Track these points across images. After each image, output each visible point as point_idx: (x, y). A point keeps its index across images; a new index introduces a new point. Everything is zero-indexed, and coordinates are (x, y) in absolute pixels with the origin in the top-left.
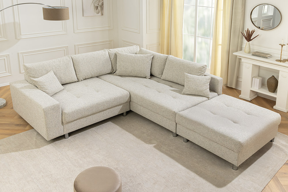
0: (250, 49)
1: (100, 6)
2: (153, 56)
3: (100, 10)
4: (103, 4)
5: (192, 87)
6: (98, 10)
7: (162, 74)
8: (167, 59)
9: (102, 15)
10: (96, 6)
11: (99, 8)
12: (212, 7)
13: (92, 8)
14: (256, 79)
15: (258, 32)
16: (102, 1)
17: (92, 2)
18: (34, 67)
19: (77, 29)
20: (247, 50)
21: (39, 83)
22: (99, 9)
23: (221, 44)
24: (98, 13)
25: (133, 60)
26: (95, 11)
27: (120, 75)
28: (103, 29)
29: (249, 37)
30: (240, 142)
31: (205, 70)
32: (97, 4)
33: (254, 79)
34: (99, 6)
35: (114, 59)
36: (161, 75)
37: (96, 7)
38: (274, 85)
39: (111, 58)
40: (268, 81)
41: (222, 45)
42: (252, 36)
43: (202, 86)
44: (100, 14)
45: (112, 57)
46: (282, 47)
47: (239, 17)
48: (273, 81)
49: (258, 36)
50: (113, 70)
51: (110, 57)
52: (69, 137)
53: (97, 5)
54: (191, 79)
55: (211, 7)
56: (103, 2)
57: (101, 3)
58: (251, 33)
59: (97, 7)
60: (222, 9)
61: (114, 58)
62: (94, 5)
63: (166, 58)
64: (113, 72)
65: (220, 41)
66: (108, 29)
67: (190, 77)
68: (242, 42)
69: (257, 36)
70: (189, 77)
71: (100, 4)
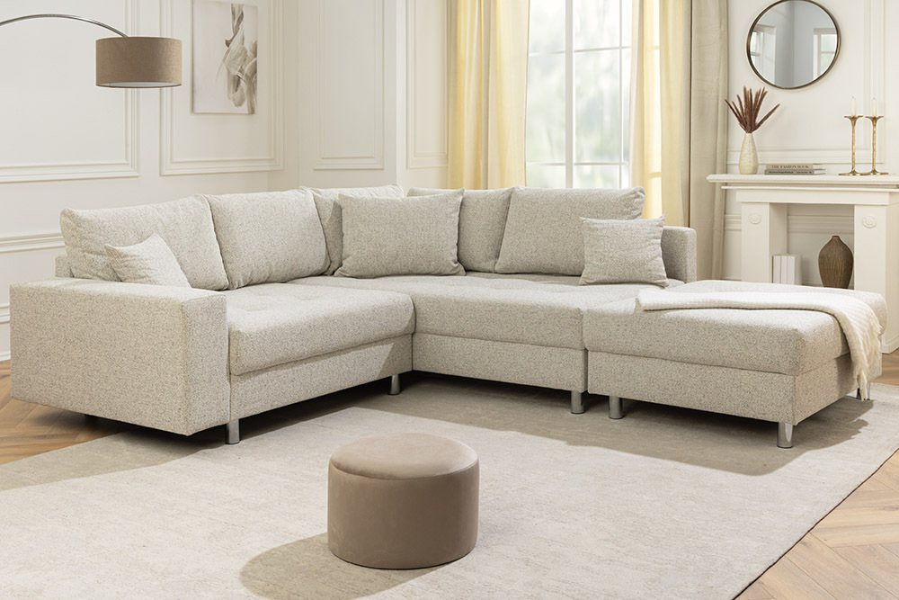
0: (755, 157)
1: (246, 76)
2: (460, 199)
3: (245, 91)
4: (256, 72)
5: (611, 255)
6: (239, 91)
7: (497, 257)
8: (510, 198)
9: (252, 111)
10: (234, 77)
11: (243, 84)
12: (621, 48)
13: (223, 83)
14: (784, 258)
15: (773, 98)
16: (254, 60)
17: (224, 60)
18: (100, 218)
19: (172, 162)
20: (748, 162)
21: (129, 258)
22: (242, 90)
23: (659, 170)
24: (240, 104)
25: (399, 212)
26: (232, 95)
27: (358, 273)
28: (253, 169)
29: (751, 116)
30: (796, 330)
31: (640, 203)
32: (236, 69)
33: (777, 259)
34: (244, 78)
35: (335, 220)
36: (493, 261)
37: (234, 80)
38: (841, 265)
39: (322, 217)
40: (821, 257)
41: (662, 174)
42: (758, 110)
43: (641, 248)
44: (245, 108)
45: (328, 213)
46: (854, 125)
47: (713, 56)
48: (838, 255)
49: (776, 111)
50: (331, 262)
51: (321, 213)
52: (241, 439)
53: (237, 73)
54: (604, 231)
55: (618, 45)
56: (256, 63)
57: (248, 66)
58: (756, 101)
59: (237, 81)
60: (657, 42)
61: (331, 219)
62: (229, 72)
63: (506, 197)
64: (331, 270)
65: (656, 164)
66: (268, 169)
67: (601, 226)
68: (727, 148)
69: (773, 111)
70: (595, 226)
71: (247, 70)
